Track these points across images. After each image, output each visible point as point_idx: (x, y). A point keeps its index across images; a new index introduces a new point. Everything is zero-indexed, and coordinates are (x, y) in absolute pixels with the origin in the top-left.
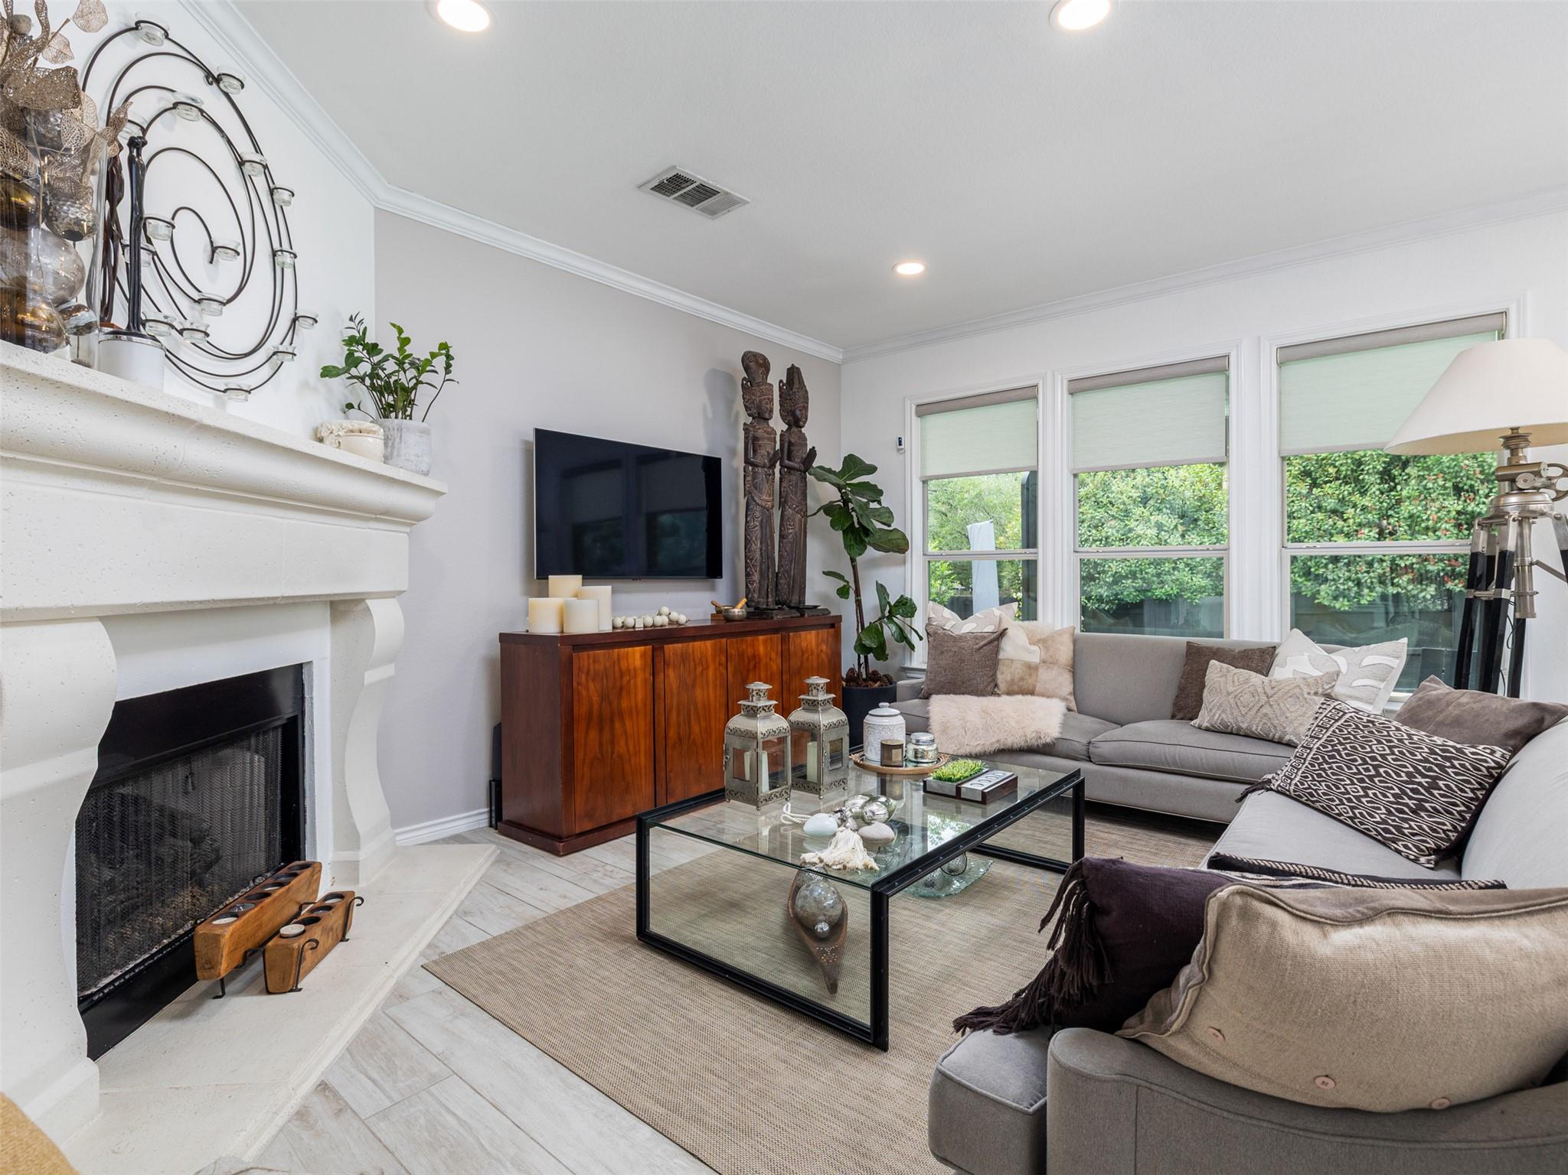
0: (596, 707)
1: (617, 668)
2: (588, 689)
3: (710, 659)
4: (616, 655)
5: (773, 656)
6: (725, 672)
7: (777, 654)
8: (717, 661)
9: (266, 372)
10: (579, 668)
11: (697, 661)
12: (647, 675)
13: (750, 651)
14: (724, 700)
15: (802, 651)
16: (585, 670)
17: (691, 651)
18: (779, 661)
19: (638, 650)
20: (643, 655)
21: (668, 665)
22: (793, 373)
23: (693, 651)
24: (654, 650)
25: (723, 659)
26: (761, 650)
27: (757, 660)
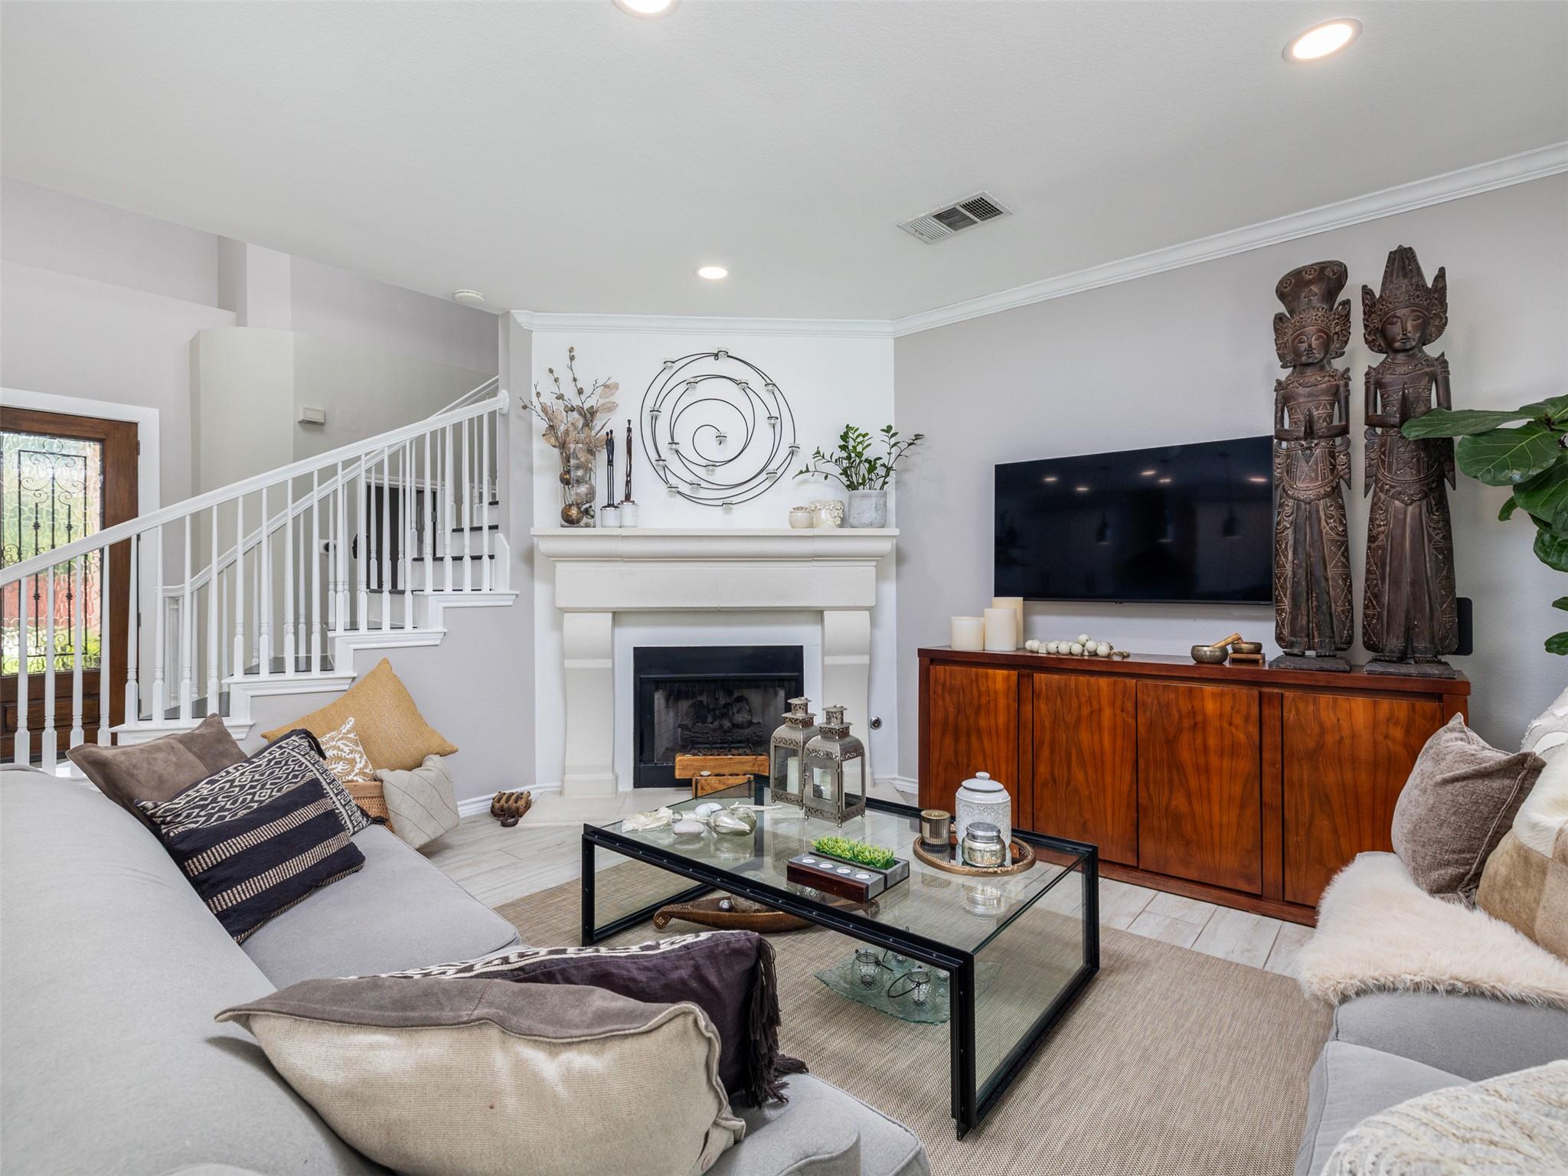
0: (951, 718)
1: (974, 687)
2: (944, 699)
3: (1105, 701)
4: (973, 674)
5: (1238, 720)
6: (1132, 721)
7: (1247, 718)
8: (1118, 703)
10: (936, 681)
11: (1083, 700)
12: (1011, 702)
13: (1184, 705)
14: (1129, 756)
15: (1321, 725)
16: (942, 681)
17: (1073, 686)
18: (1254, 730)
19: (1000, 674)
20: (1007, 679)
21: (1039, 696)
23: (1076, 687)
24: (1019, 676)
25: (1130, 706)
26: (1210, 707)
27: (1199, 719)
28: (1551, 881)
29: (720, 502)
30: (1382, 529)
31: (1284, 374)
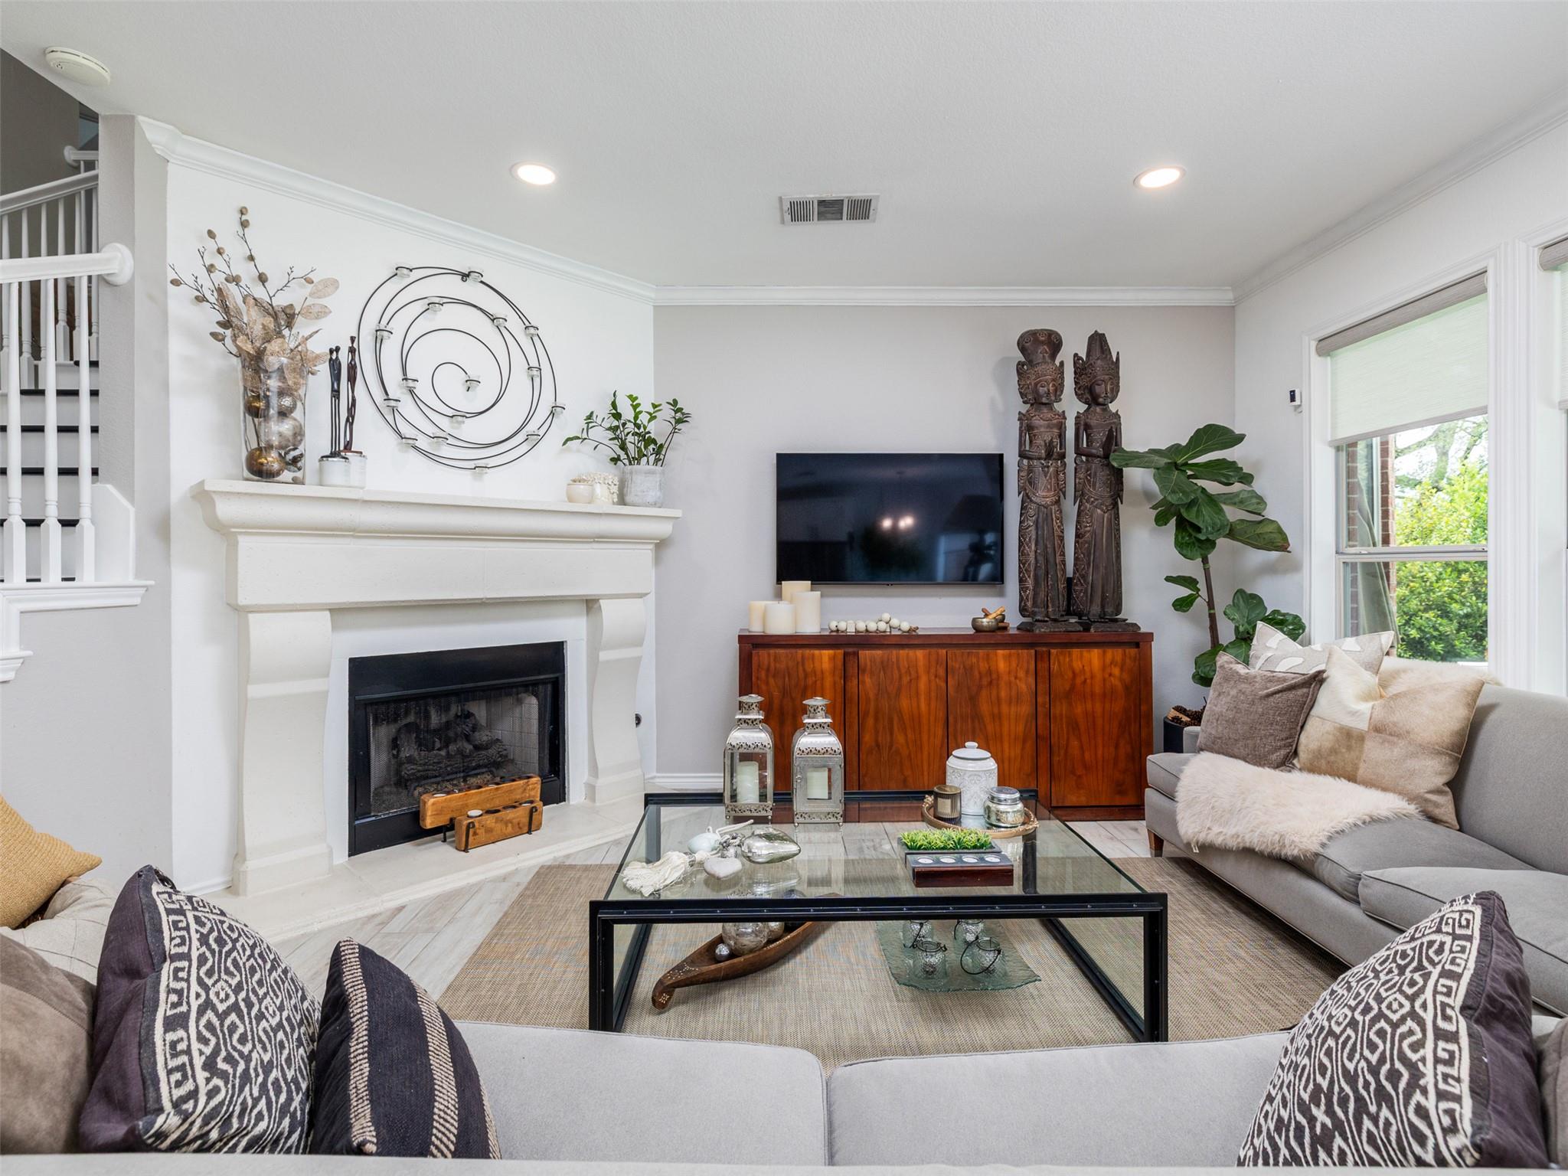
0: (776, 702)
1: (801, 668)
2: (767, 683)
3: (921, 670)
4: (800, 656)
5: (1021, 674)
6: (943, 685)
7: (1027, 672)
8: (933, 671)
9: (525, 447)
10: (759, 666)
11: (903, 671)
12: (837, 679)
13: (983, 666)
14: (941, 714)
15: (1074, 672)
16: (765, 667)
17: (894, 660)
18: (1031, 680)
19: (827, 653)
20: (833, 658)
21: (864, 671)
22: (1098, 342)
23: (898, 660)
24: (845, 654)
25: (942, 672)
26: (1002, 665)
27: (994, 676)
28: (1368, 744)
29: (472, 464)
30: (1088, 529)
31: (1024, 408)
